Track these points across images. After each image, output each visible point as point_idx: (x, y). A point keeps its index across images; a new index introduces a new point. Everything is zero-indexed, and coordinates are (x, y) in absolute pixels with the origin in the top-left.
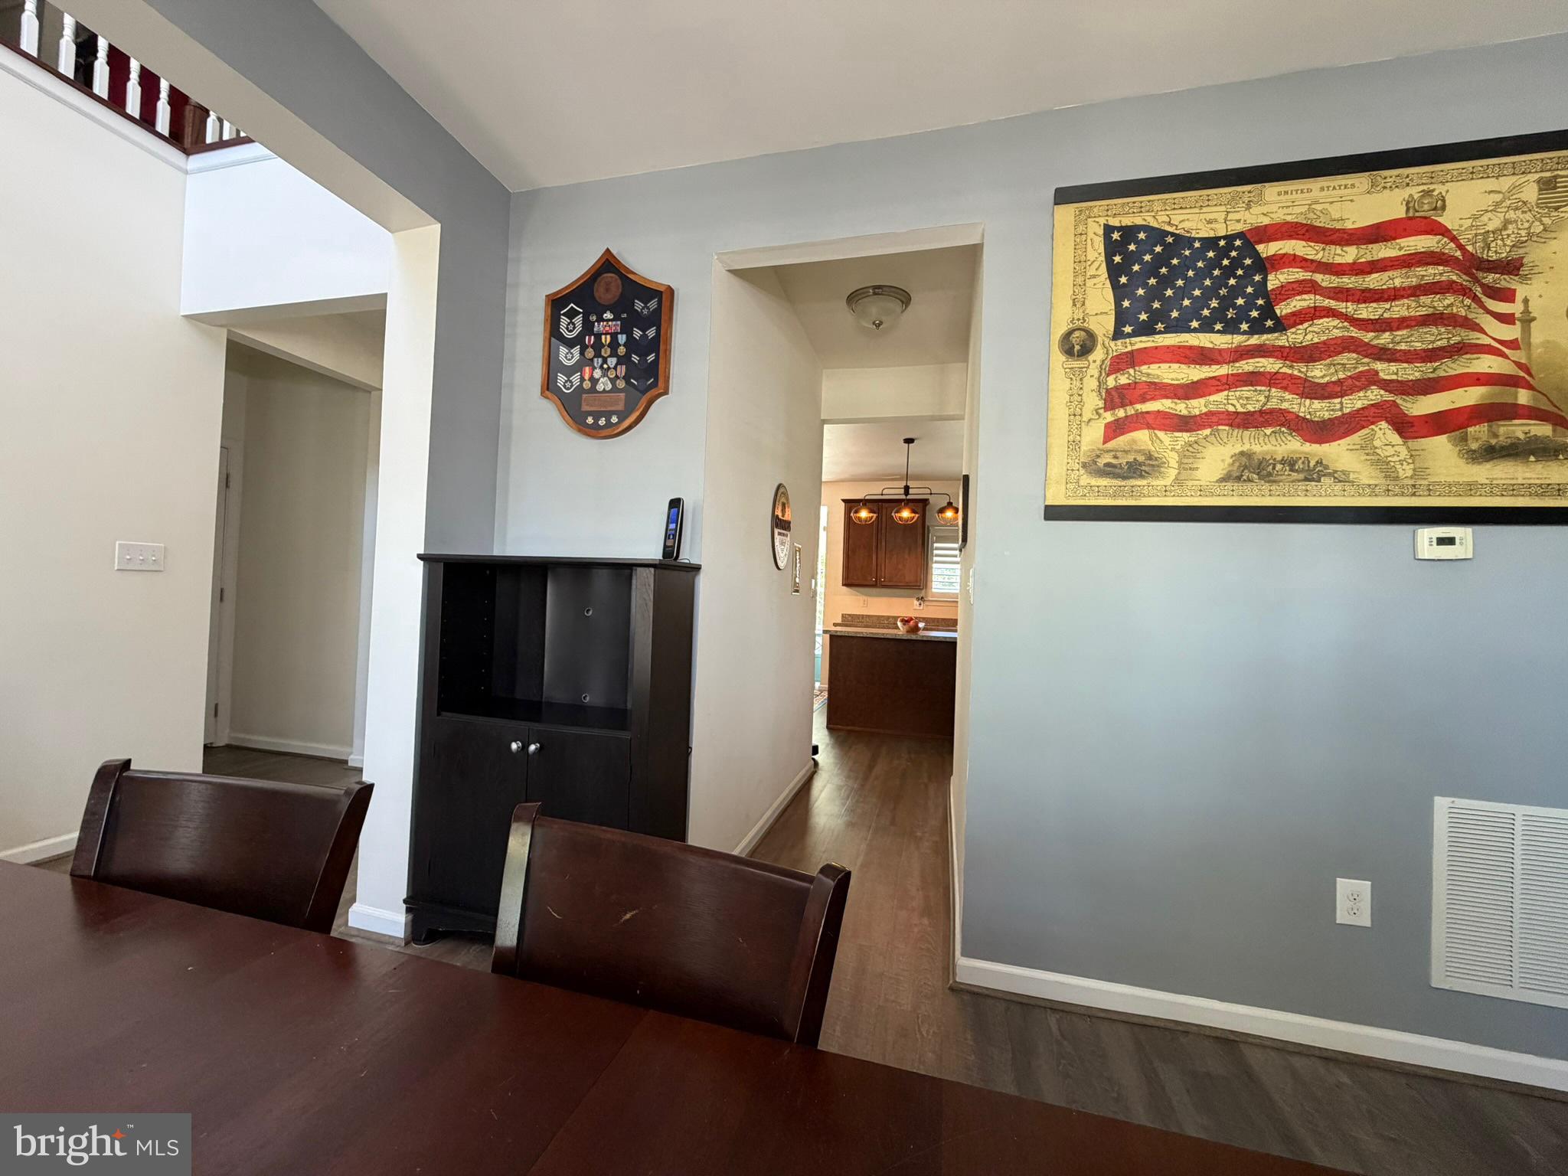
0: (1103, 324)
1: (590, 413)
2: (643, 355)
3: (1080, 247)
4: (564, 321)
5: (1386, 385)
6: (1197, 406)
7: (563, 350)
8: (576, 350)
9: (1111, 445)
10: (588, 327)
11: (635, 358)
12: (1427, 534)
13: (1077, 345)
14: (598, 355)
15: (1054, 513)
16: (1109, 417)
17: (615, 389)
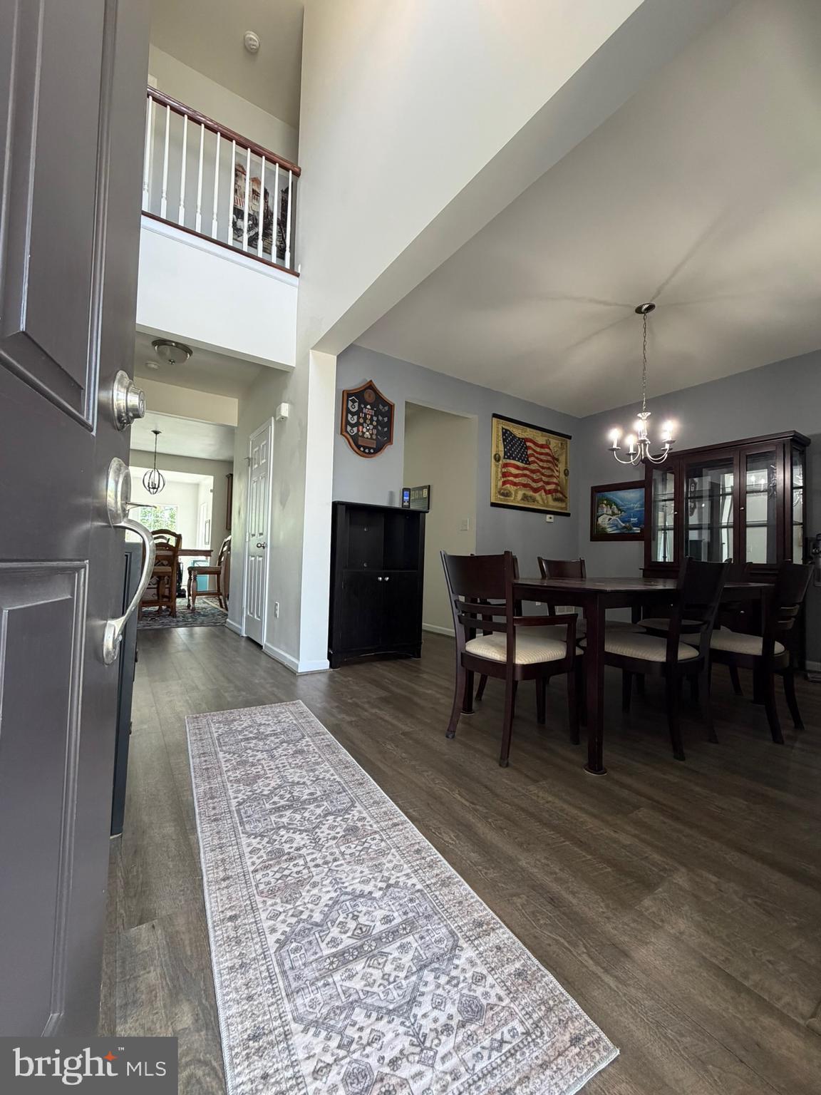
0: (502, 454)
1: (362, 446)
2: (383, 428)
3: (498, 431)
4: (350, 403)
5: (544, 482)
6: (517, 480)
7: (350, 416)
8: (355, 417)
9: (504, 487)
10: (360, 410)
11: (380, 428)
12: (548, 516)
13: (497, 459)
14: (365, 422)
15: (493, 505)
16: (503, 480)
17: (371, 438)
